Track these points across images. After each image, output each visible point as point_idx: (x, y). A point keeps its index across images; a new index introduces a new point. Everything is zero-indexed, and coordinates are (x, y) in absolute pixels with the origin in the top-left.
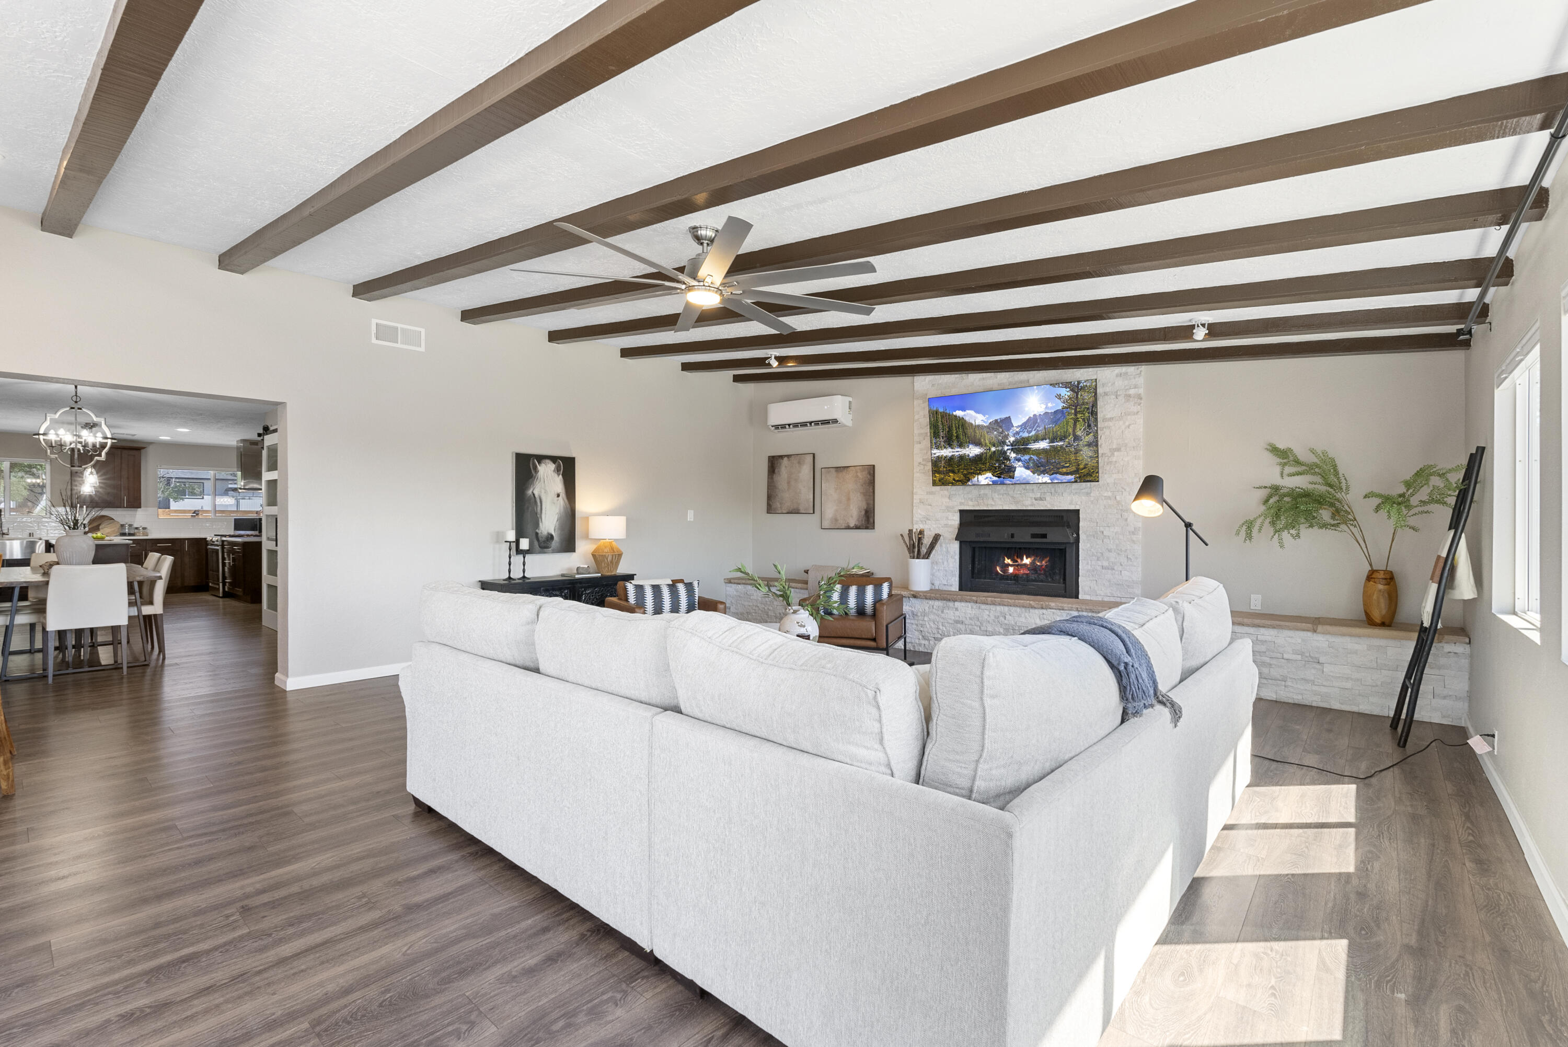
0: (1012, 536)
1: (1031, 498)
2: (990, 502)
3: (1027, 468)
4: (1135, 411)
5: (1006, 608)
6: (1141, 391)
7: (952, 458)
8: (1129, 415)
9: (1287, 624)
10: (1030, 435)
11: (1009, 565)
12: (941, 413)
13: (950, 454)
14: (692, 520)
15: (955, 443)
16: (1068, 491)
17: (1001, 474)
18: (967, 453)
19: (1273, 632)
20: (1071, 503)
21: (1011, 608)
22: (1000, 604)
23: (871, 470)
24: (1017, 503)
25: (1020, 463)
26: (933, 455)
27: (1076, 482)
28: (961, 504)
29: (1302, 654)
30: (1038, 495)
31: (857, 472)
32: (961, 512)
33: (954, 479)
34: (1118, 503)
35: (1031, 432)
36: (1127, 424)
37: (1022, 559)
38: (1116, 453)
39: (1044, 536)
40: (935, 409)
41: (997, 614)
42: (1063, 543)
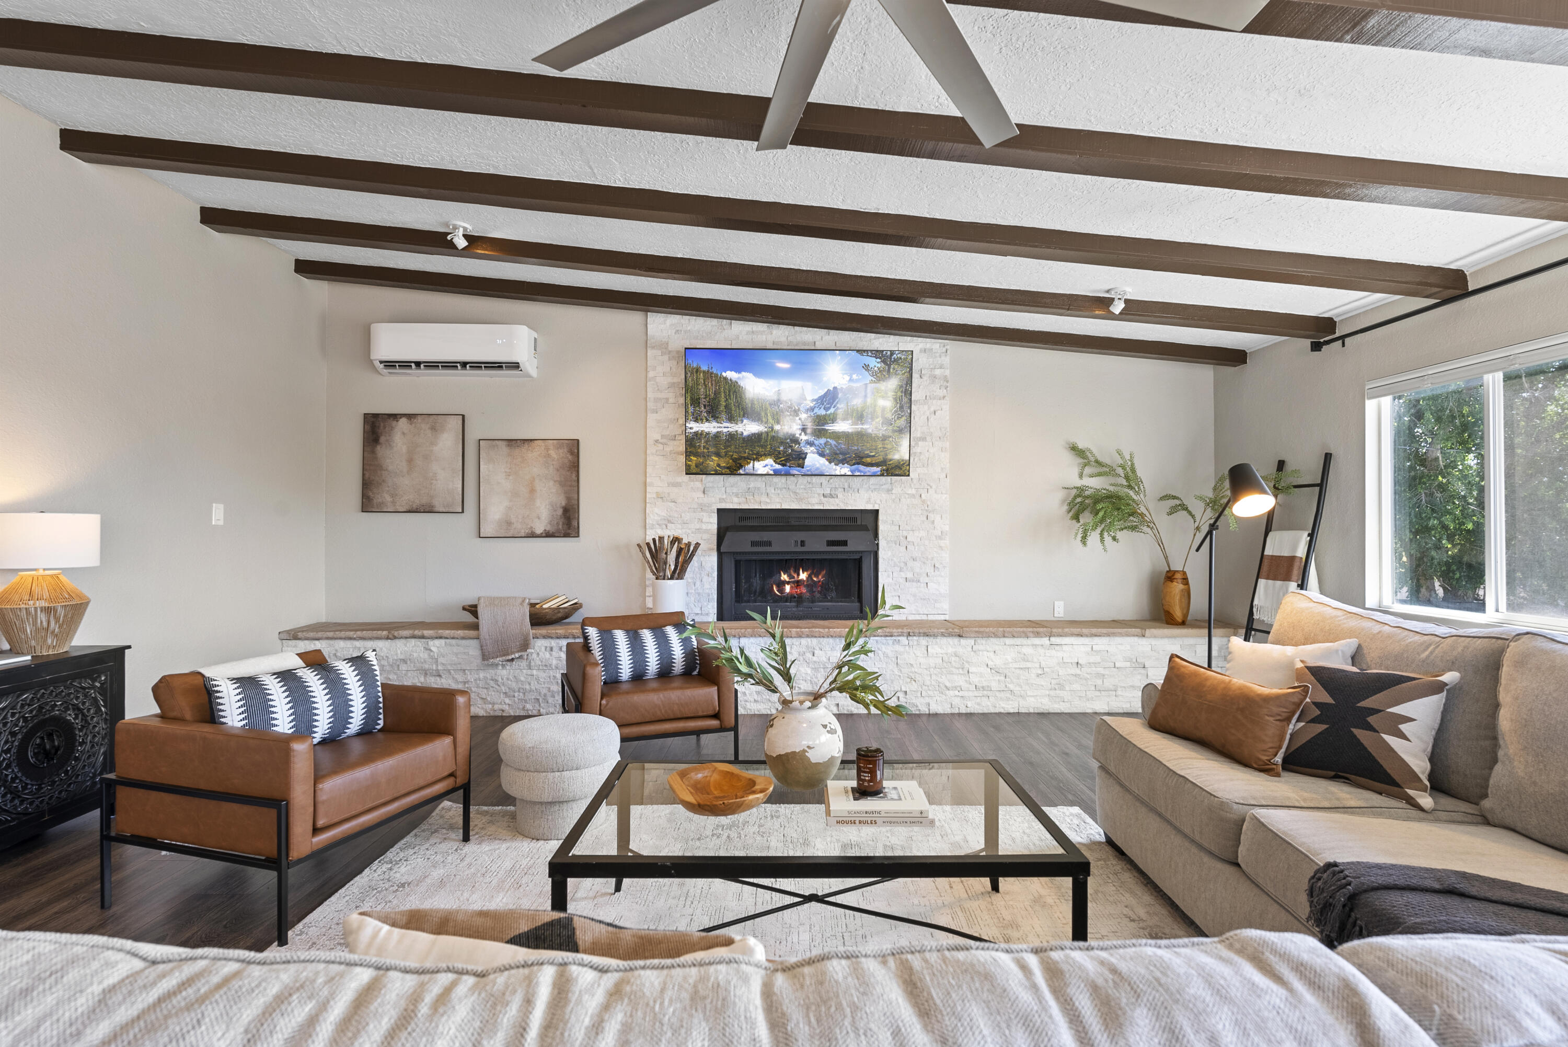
0: (803, 543)
1: (819, 494)
2: (764, 498)
3: (822, 455)
4: (941, 395)
5: (815, 641)
6: (947, 372)
7: (717, 435)
8: (934, 398)
9: (1119, 630)
10: (829, 412)
11: (784, 583)
12: (704, 372)
13: (714, 431)
14: (221, 523)
15: (724, 416)
16: (865, 486)
17: (786, 460)
18: (740, 430)
19: (1105, 640)
20: (868, 502)
21: (821, 639)
22: (808, 636)
23: (573, 447)
24: (800, 500)
25: (812, 448)
26: (688, 430)
27: (882, 475)
28: (721, 500)
29: (1130, 661)
30: (828, 491)
31: (547, 449)
32: (720, 512)
33: (719, 465)
34: (924, 502)
35: (829, 408)
36: (932, 409)
37: (798, 575)
38: (920, 443)
39: (844, 543)
40: (695, 366)
41: (801, 650)
42: (859, 552)
